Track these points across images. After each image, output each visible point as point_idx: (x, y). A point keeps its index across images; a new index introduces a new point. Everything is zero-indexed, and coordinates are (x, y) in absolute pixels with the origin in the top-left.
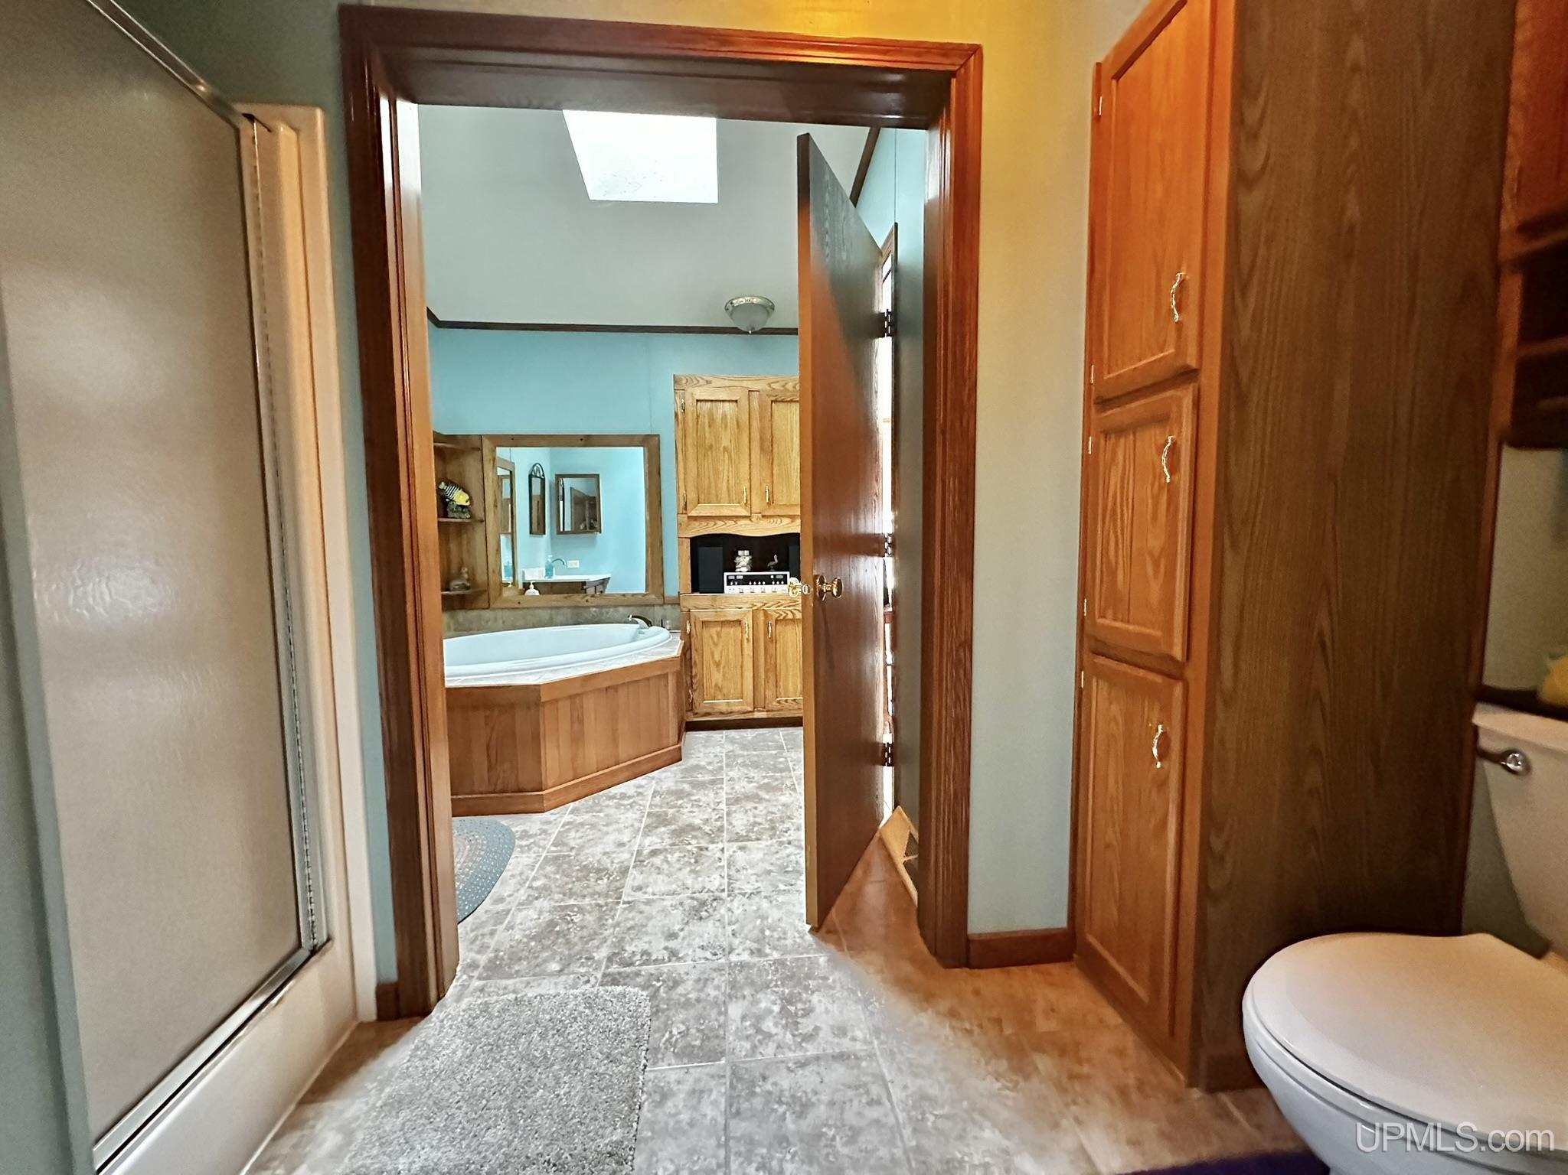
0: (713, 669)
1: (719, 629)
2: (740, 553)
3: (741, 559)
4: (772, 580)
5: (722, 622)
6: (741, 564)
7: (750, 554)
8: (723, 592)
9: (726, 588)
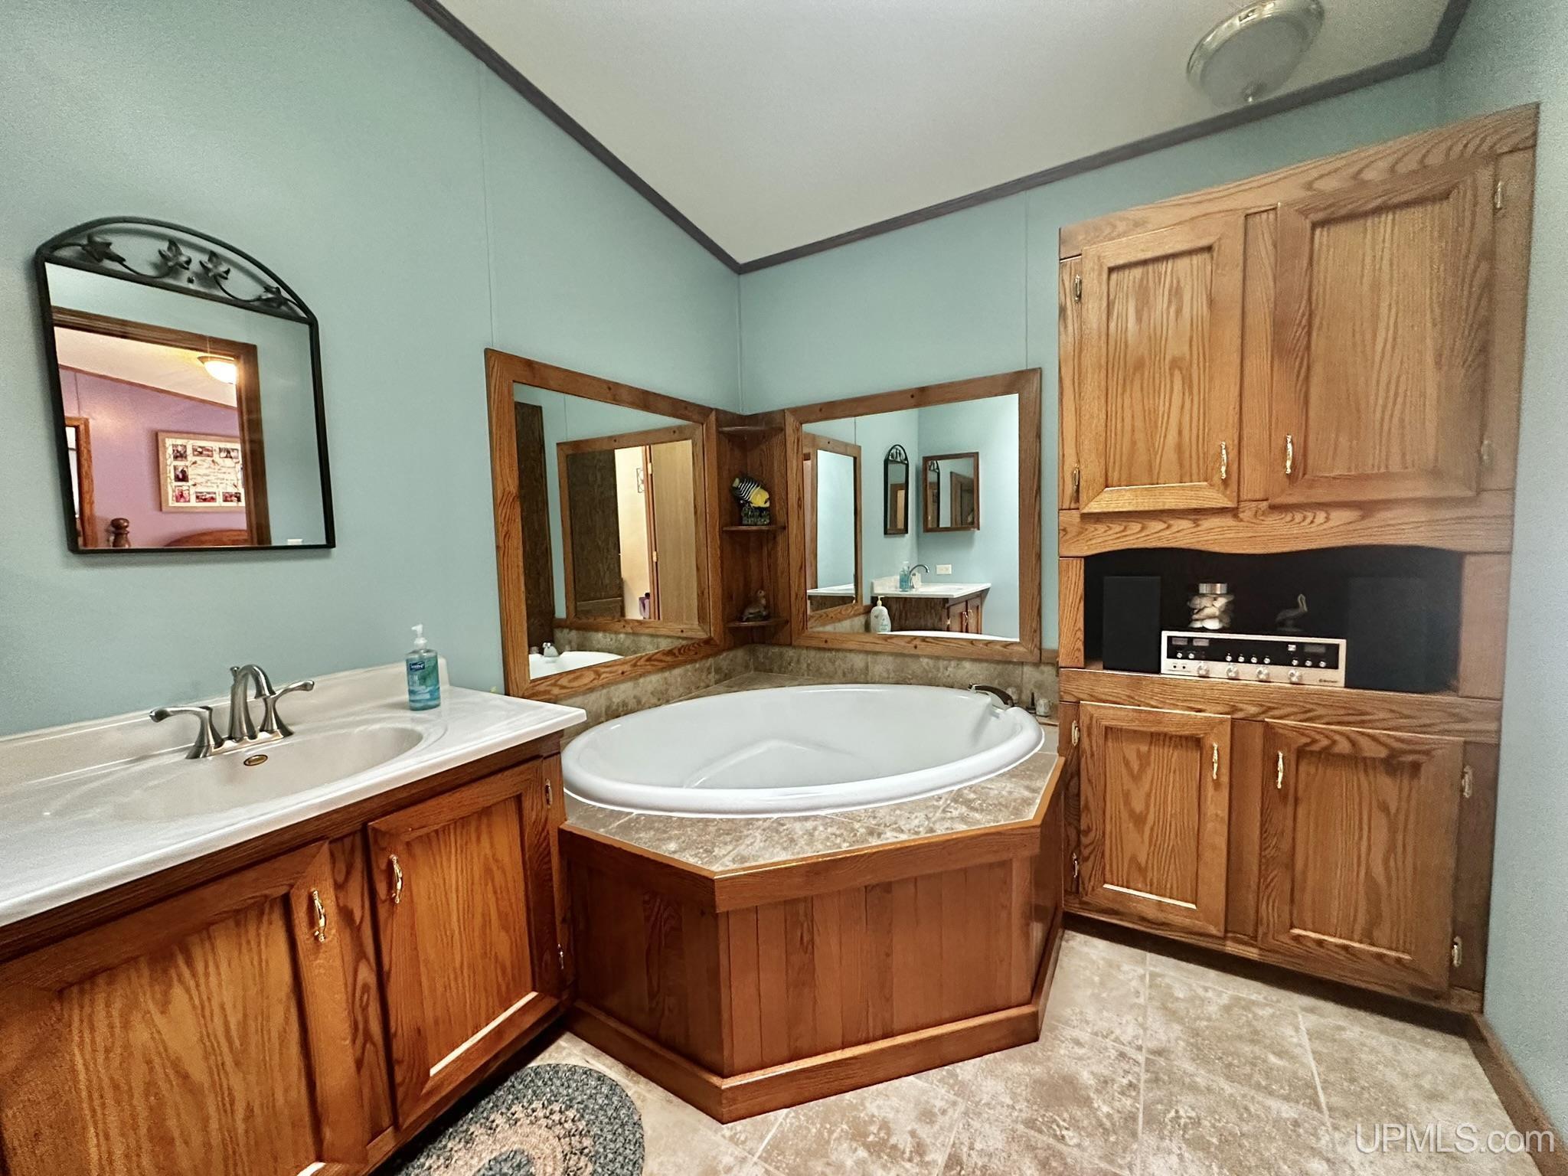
0: (1129, 826)
1: (1144, 748)
2: (1204, 588)
3: (1205, 602)
4: (1292, 656)
5: (1152, 734)
6: (1208, 611)
7: (1229, 592)
8: (1158, 671)
9: (1166, 663)
